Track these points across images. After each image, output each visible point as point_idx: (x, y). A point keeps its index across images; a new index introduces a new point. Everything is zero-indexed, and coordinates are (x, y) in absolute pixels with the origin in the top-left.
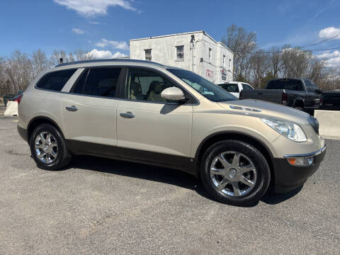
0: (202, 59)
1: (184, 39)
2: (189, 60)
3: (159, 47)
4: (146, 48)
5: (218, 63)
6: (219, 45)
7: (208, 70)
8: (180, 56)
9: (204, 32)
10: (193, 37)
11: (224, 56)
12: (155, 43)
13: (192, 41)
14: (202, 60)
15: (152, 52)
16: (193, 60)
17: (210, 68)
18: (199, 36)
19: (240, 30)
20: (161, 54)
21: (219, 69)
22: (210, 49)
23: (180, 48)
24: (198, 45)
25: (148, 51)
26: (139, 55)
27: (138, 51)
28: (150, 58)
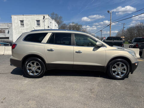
0: (48, 26)
1: (40, 17)
3: (27, 20)
4: (21, 20)
6: (54, 21)
8: (39, 24)
9: (49, 15)
10: (44, 17)
11: (56, 26)
12: (25, 18)
13: (44, 19)
15: (24, 22)
18: (47, 17)
19: (56, 15)
20: (29, 23)
22: (51, 23)
23: (38, 21)
24: (46, 21)
25: (22, 21)
26: (17, 23)
27: (16, 21)
28: (23, 25)
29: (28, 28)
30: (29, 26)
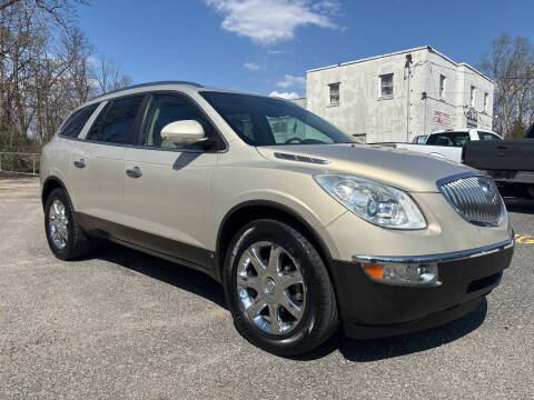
0: (424, 94)
1: (394, 63)
2: (403, 97)
3: (351, 79)
4: (332, 82)
5: (459, 100)
6: (463, 69)
7: (437, 113)
8: (388, 90)
9: (429, 48)
10: (409, 57)
11: (473, 88)
12: (346, 73)
13: (407, 66)
14: (424, 96)
15: (341, 87)
16: (409, 95)
17: (443, 108)
18: (420, 55)
20: (355, 91)
21: (460, 111)
22: (442, 78)
23: (387, 78)
24: (417, 72)
25: (334, 87)
26: (320, 94)
27: (318, 88)
28: (338, 98)
29: (350, 106)
30: (355, 102)
